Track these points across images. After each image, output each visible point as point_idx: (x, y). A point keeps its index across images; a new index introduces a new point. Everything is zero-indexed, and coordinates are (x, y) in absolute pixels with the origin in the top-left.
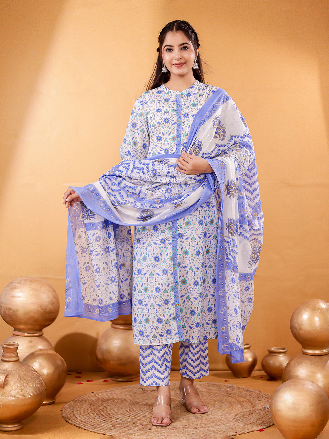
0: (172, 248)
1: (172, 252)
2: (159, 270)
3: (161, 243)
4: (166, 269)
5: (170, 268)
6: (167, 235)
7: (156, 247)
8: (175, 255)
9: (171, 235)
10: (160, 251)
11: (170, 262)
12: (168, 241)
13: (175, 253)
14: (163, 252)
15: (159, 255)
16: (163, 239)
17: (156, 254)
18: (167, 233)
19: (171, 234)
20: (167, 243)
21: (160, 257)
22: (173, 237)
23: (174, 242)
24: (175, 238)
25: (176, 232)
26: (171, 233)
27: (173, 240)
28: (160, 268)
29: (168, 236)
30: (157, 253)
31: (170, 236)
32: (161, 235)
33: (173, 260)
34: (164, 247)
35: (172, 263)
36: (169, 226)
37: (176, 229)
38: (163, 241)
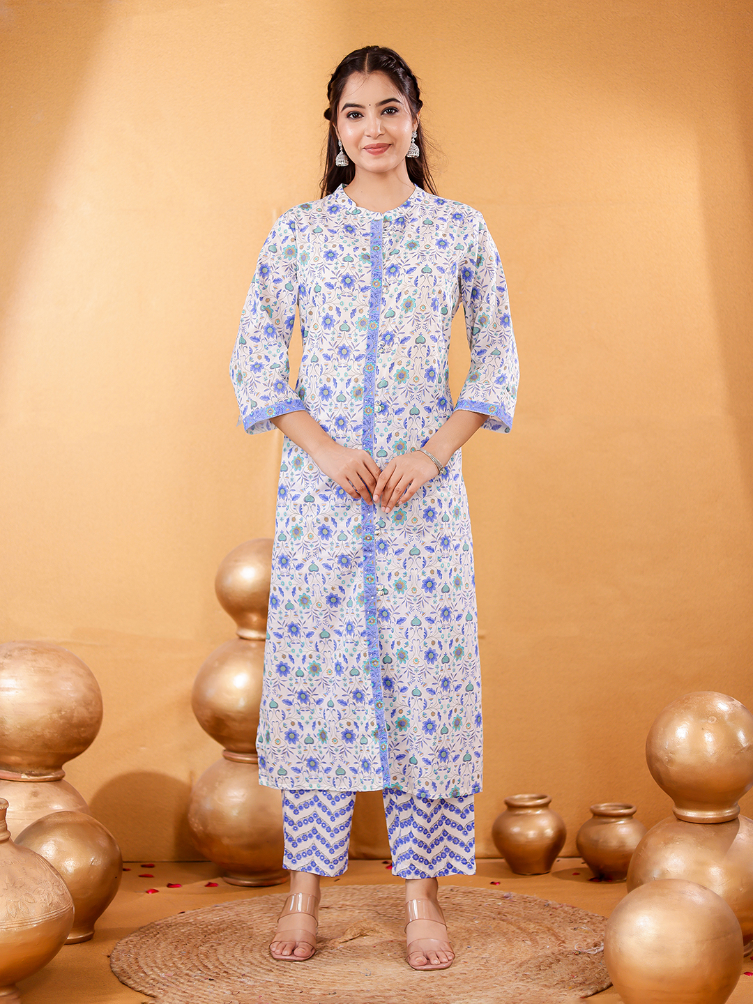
0: (362, 575)
1: (362, 584)
2: (340, 624)
3: (339, 566)
5: (359, 619)
6: (352, 546)
7: (328, 575)
8: (370, 589)
9: (361, 546)
10: (339, 583)
11: (358, 607)
12: (356, 559)
13: (369, 586)
14: (346, 584)
15: (337, 592)
16: (343, 556)
17: (330, 591)
18: (351, 541)
19: (361, 543)
20: (354, 564)
21: (340, 595)
22: (365, 550)
23: (368, 560)
24: (371, 551)
25: (371, 539)
26: (360, 540)
27: (365, 556)
28: (342, 620)
29: (354, 549)
30: (333, 589)
31: (358, 547)
32: (337, 546)
33: (365, 601)
34: (346, 573)
35: (363, 608)
36: (356, 524)
37: (372, 532)
38: (345, 561)
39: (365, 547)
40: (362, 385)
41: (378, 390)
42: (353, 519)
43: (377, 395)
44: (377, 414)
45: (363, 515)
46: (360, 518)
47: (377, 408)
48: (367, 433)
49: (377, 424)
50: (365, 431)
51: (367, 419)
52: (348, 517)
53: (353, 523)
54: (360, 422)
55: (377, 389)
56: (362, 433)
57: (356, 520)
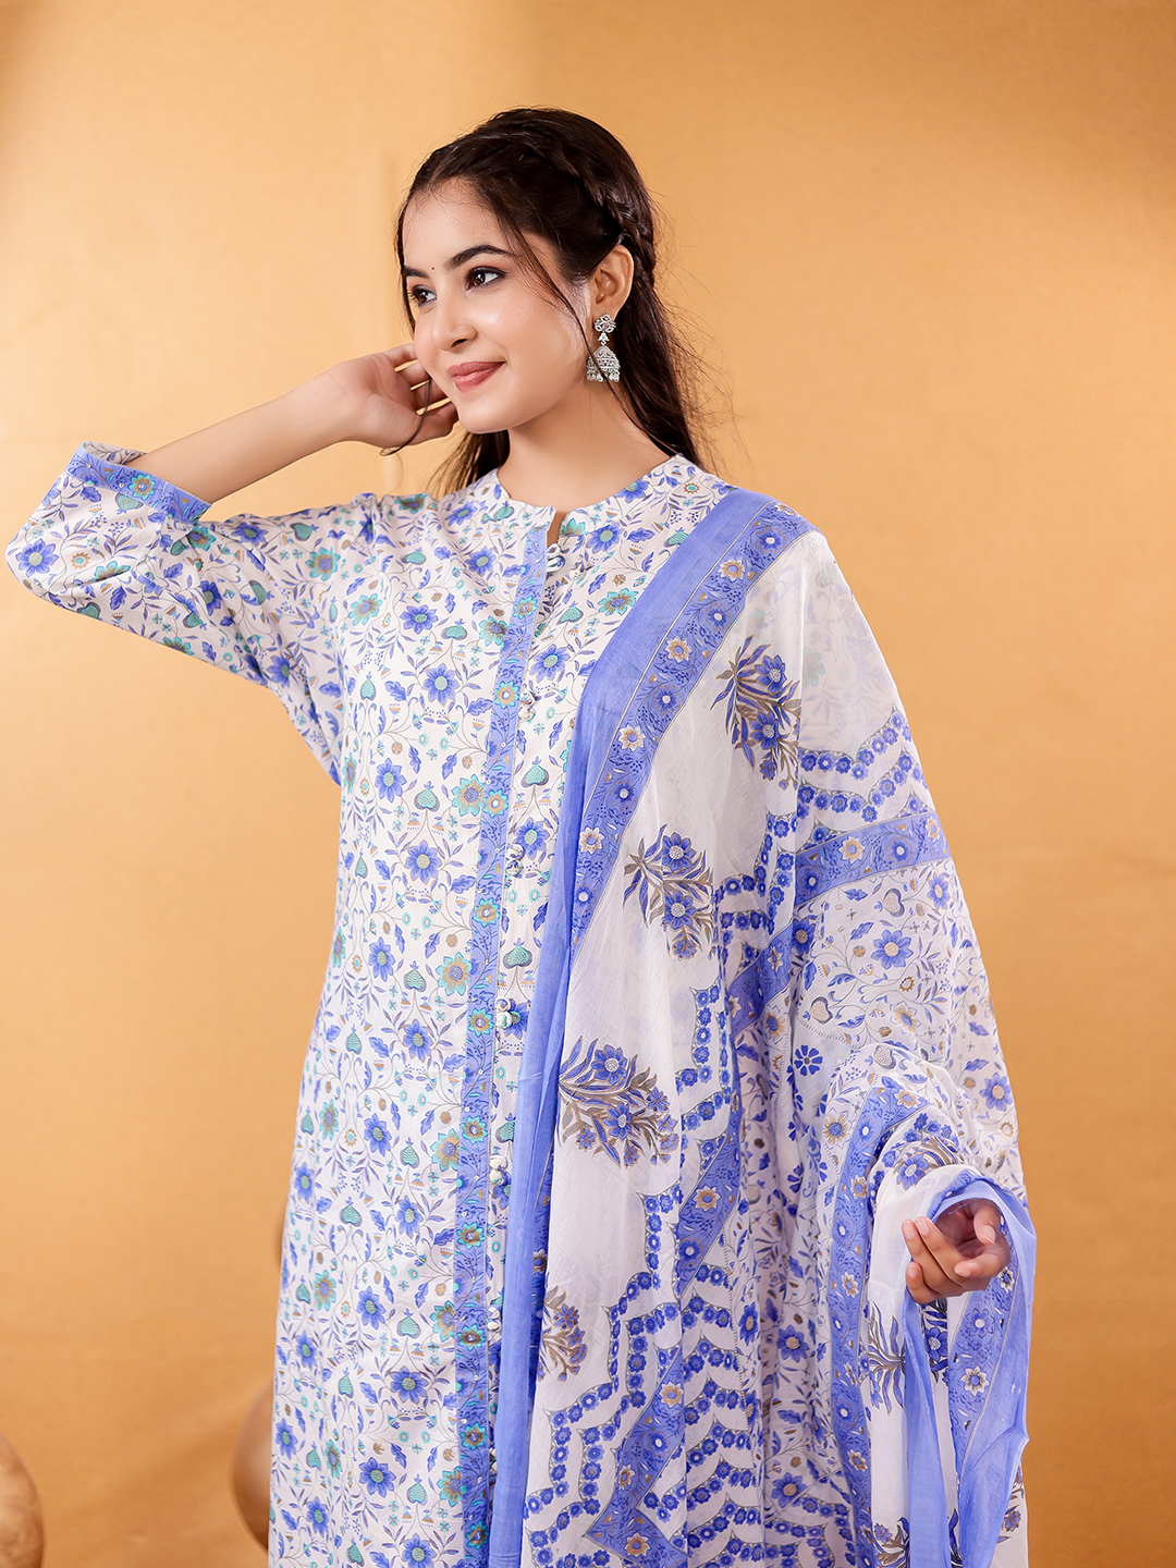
0: (455, 1427)
1: (456, 1451)
2: (389, 1540)
3: (396, 1396)
4: (423, 1538)
5: (445, 1535)
6: (428, 1353)
7: (370, 1412)
8: (474, 1461)
9: (453, 1355)
10: (393, 1436)
11: (445, 1505)
12: (439, 1385)
13: (473, 1454)
14: (412, 1442)
15: (387, 1458)
16: (405, 1374)
17: (370, 1452)
18: (428, 1342)
19: (451, 1350)
20: (432, 1395)
21: (394, 1467)
22: (462, 1367)
23: (469, 1390)
24: (477, 1369)
25: (477, 1340)
26: (451, 1343)
27: (461, 1382)
28: (395, 1529)
29: (434, 1361)
30: (377, 1448)
31: (446, 1357)
32: (395, 1348)
33: (463, 1490)
34: (412, 1415)
35: (459, 1508)
36: (441, 1301)
37: (481, 1324)
38: (408, 1384)
39: (462, 1360)
40: (468, 957)
41: (506, 971)
42: (432, 1287)
43: (503, 984)
44: (502, 1035)
45: (458, 1281)
46: (452, 1286)
47: (502, 1017)
48: (475, 1078)
49: (502, 1058)
50: (469, 1074)
51: (477, 1042)
52: (421, 1281)
53: (432, 1299)
54: (460, 1048)
55: (502, 968)
56: (463, 1076)
57: (440, 1290)
